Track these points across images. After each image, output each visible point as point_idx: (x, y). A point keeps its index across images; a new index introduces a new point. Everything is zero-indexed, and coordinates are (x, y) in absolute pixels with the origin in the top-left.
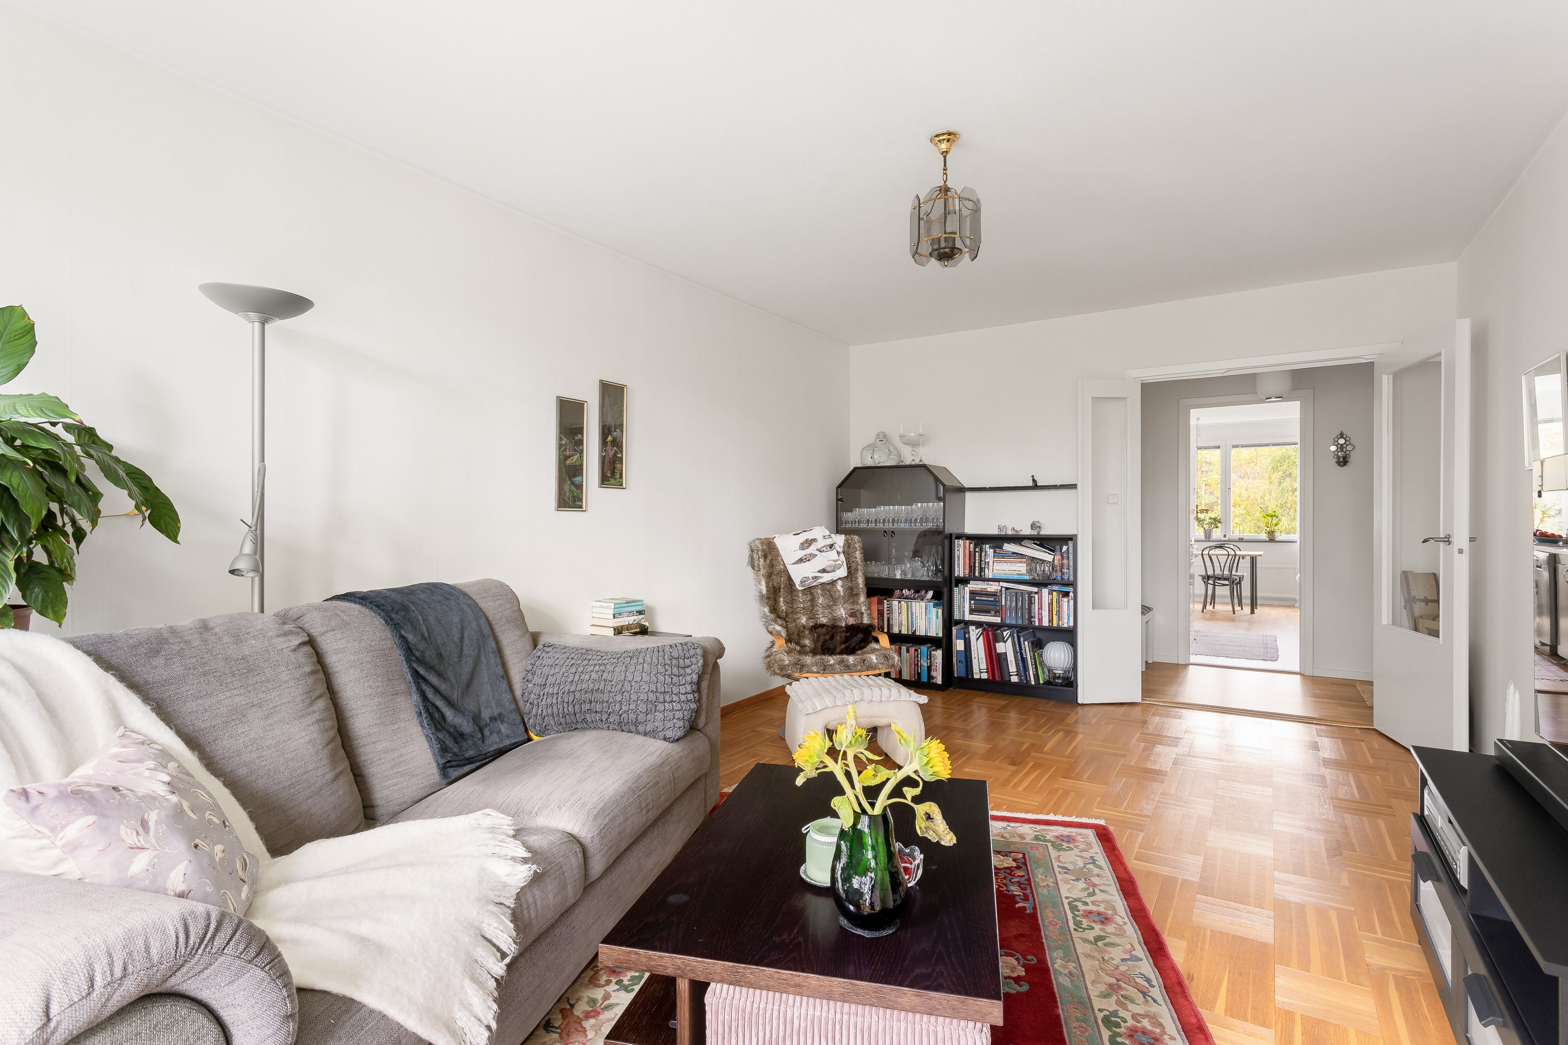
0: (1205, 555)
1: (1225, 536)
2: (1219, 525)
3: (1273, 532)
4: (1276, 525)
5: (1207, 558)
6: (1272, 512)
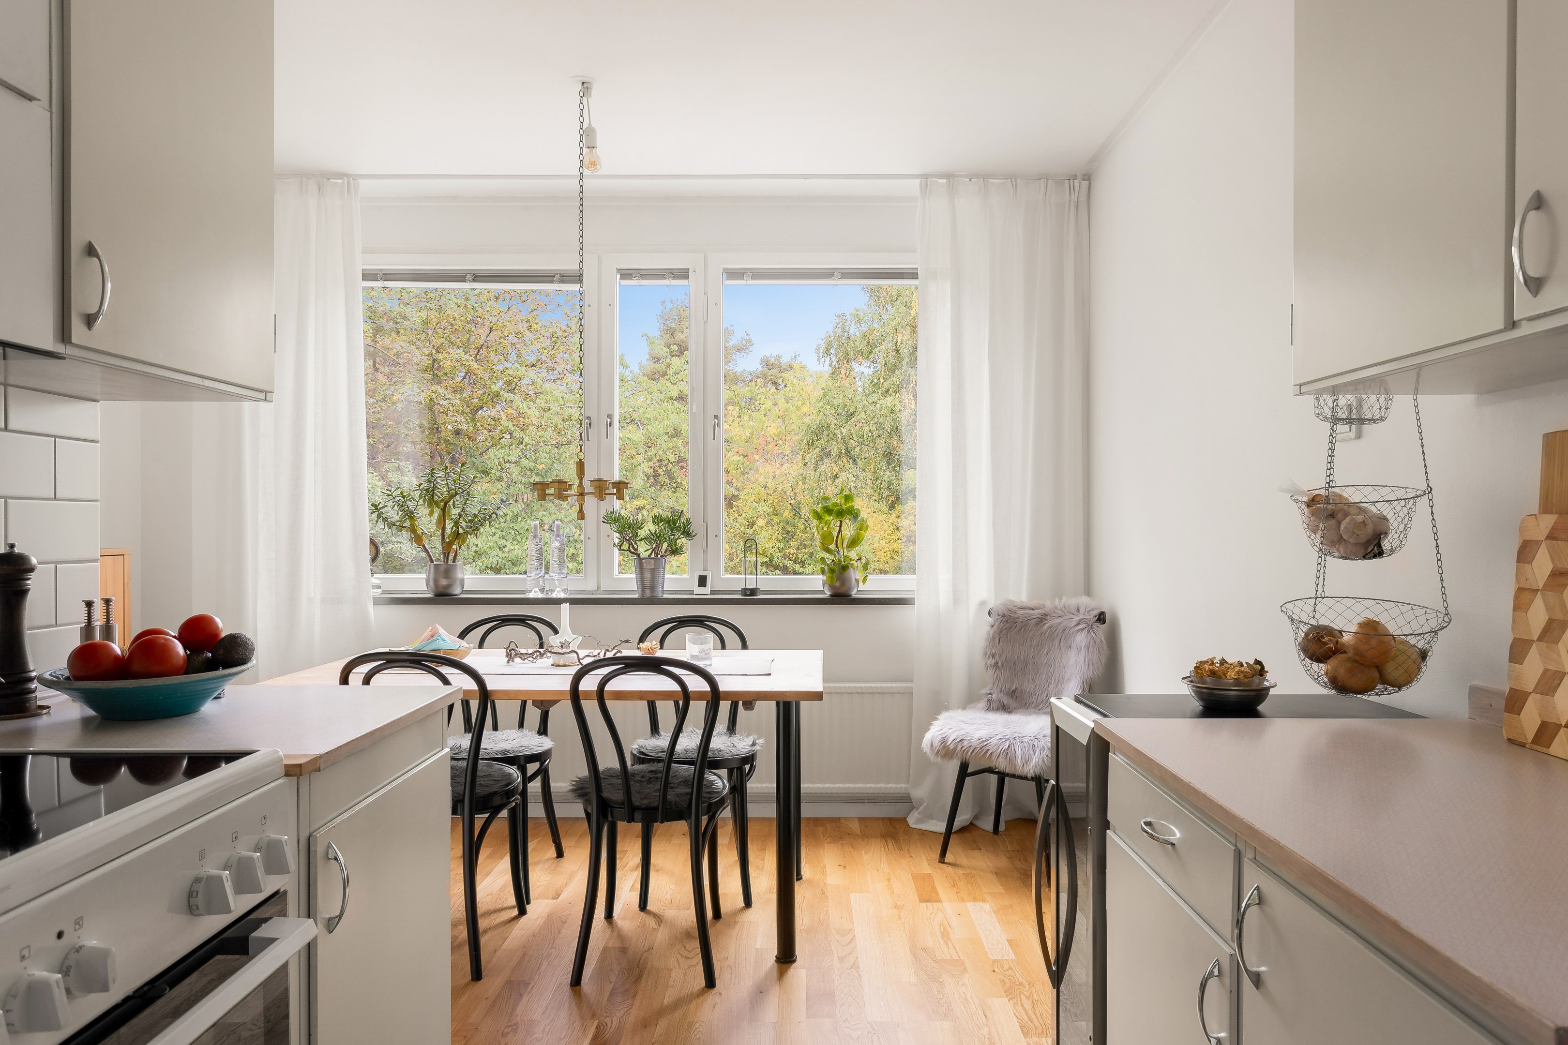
0: (588, 695)
1: (702, 581)
2: (683, 541)
3: (844, 568)
4: (854, 542)
5: (591, 708)
6: (839, 500)
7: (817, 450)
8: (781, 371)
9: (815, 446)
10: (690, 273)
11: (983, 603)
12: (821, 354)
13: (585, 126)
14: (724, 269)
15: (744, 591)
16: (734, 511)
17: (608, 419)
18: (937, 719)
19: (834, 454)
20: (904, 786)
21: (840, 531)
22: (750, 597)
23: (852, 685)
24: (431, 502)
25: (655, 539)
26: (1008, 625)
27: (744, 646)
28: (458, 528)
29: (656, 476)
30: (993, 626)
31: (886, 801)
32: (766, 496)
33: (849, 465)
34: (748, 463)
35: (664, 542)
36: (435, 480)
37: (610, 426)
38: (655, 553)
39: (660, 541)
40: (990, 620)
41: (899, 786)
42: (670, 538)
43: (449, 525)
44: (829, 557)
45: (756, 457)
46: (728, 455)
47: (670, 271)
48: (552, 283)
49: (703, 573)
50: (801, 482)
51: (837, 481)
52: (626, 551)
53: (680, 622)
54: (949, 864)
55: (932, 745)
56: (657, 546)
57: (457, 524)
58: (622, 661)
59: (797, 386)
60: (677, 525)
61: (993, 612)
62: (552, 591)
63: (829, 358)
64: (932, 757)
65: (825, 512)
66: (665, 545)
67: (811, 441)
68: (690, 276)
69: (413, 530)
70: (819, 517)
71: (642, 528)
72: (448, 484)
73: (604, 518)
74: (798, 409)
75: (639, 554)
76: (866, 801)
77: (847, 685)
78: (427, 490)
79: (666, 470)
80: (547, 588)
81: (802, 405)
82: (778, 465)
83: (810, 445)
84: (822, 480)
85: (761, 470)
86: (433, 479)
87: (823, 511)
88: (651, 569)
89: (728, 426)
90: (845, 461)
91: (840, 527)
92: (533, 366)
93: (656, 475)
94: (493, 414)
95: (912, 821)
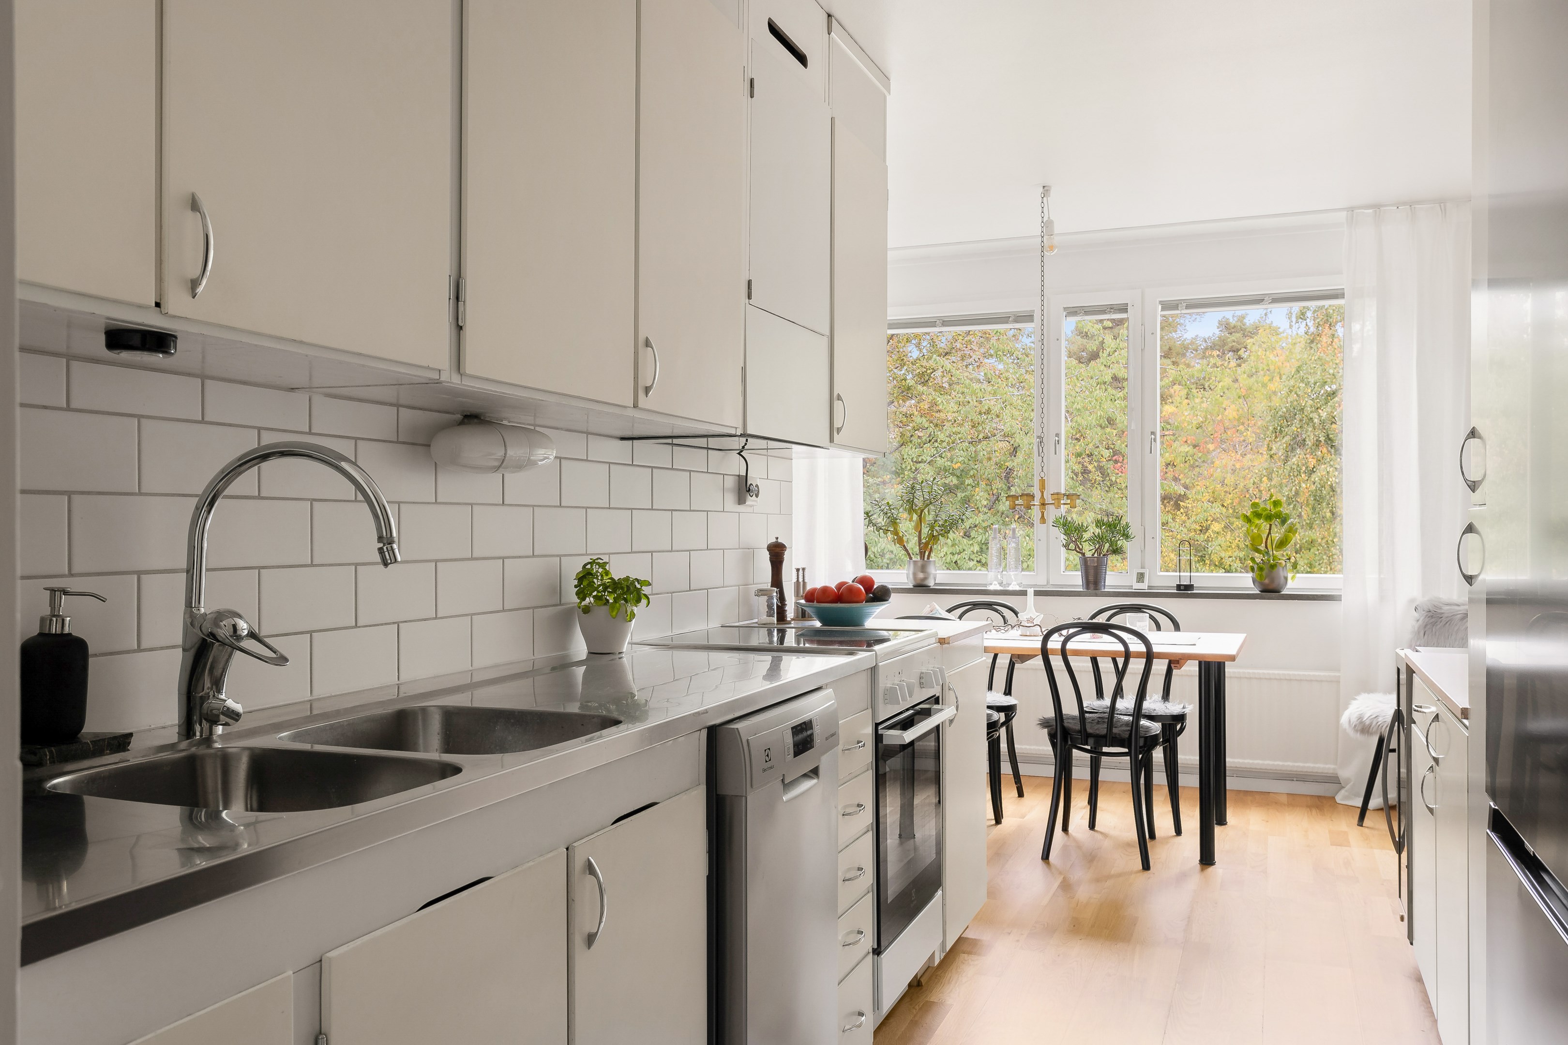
0: (1054, 652)
1: (1141, 577)
2: (1122, 542)
3: (1273, 567)
4: (1282, 544)
5: (1057, 663)
6: (1269, 506)
7: (1287, 438)
8: (1244, 336)
9: (1284, 433)
10: (1129, 308)
11: (1412, 601)
12: (1294, 319)
13: (1045, 219)
14: (1160, 301)
15: (1179, 587)
16: (1182, 513)
17: (1057, 438)
18: (1356, 699)
19: (1309, 443)
20: (1333, 766)
21: (1269, 533)
22: (1185, 590)
23: (1281, 672)
24: (911, 509)
25: (1098, 540)
26: (1433, 620)
27: (1177, 627)
28: (933, 531)
29: (1085, 473)
30: (1418, 621)
31: (1315, 781)
32: (1223, 494)
33: (1330, 456)
34: (1200, 455)
35: (1106, 543)
36: (915, 492)
37: (1058, 443)
38: (1097, 553)
39: (1102, 542)
40: (1416, 614)
41: (1327, 766)
42: (1111, 540)
43: (925, 530)
44: (1258, 558)
45: (1211, 447)
46: (1175, 445)
47: (1109, 307)
48: (1007, 323)
49: (1141, 571)
50: (1265, 478)
51: (1313, 476)
52: (1073, 550)
53: (1121, 609)
54: (1367, 827)
55: (1350, 721)
56: (1100, 546)
57: (932, 528)
58: (1080, 625)
59: (1263, 357)
60: (1118, 528)
61: (1419, 608)
62: (1009, 585)
63: (1304, 323)
64: (1351, 733)
65: (1254, 516)
66: (1107, 545)
67: (1279, 428)
68: (1128, 310)
69: (896, 533)
70: (1248, 520)
71: (1087, 531)
72: (923, 495)
73: (1053, 522)
74: (1264, 385)
75: (1084, 553)
76: (1295, 779)
77: (1276, 672)
78: (908, 501)
79: (1098, 466)
80: (1004, 583)
81: (1269, 380)
82: (1238, 456)
83: (1278, 432)
84: (1294, 475)
85: (1217, 463)
86: (913, 491)
87: (1252, 516)
88: (1094, 566)
89: (1175, 409)
90: (1325, 450)
91: (1270, 529)
92: (946, 354)
93: (1085, 471)
94: (904, 410)
95: (1339, 799)
